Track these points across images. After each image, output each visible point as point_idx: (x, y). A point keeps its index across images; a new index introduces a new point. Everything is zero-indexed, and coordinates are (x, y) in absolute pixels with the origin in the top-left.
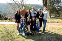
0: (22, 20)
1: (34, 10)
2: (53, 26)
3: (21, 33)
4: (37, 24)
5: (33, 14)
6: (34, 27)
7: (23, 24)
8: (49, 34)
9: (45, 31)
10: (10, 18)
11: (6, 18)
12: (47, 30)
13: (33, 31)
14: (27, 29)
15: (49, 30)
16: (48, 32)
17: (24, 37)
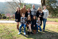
0: (23, 18)
1: (34, 9)
2: (52, 25)
3: (21, 32)
4: (38, 23)
5: (33, 13)
6: (34, 26)
7: (24, 23)
8: (49, 32)
9: (45, 30)
10: (8, 17)
11: (4, 16)
12: (47, 28)
13: (34, 30)
14: (27, 28)
15: (48, 28)
16: (48, 31)
17: (25, 36)
